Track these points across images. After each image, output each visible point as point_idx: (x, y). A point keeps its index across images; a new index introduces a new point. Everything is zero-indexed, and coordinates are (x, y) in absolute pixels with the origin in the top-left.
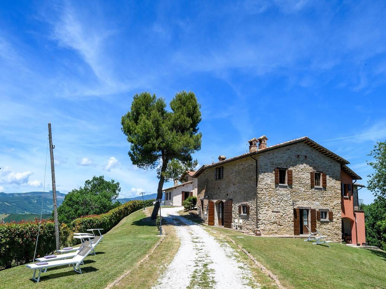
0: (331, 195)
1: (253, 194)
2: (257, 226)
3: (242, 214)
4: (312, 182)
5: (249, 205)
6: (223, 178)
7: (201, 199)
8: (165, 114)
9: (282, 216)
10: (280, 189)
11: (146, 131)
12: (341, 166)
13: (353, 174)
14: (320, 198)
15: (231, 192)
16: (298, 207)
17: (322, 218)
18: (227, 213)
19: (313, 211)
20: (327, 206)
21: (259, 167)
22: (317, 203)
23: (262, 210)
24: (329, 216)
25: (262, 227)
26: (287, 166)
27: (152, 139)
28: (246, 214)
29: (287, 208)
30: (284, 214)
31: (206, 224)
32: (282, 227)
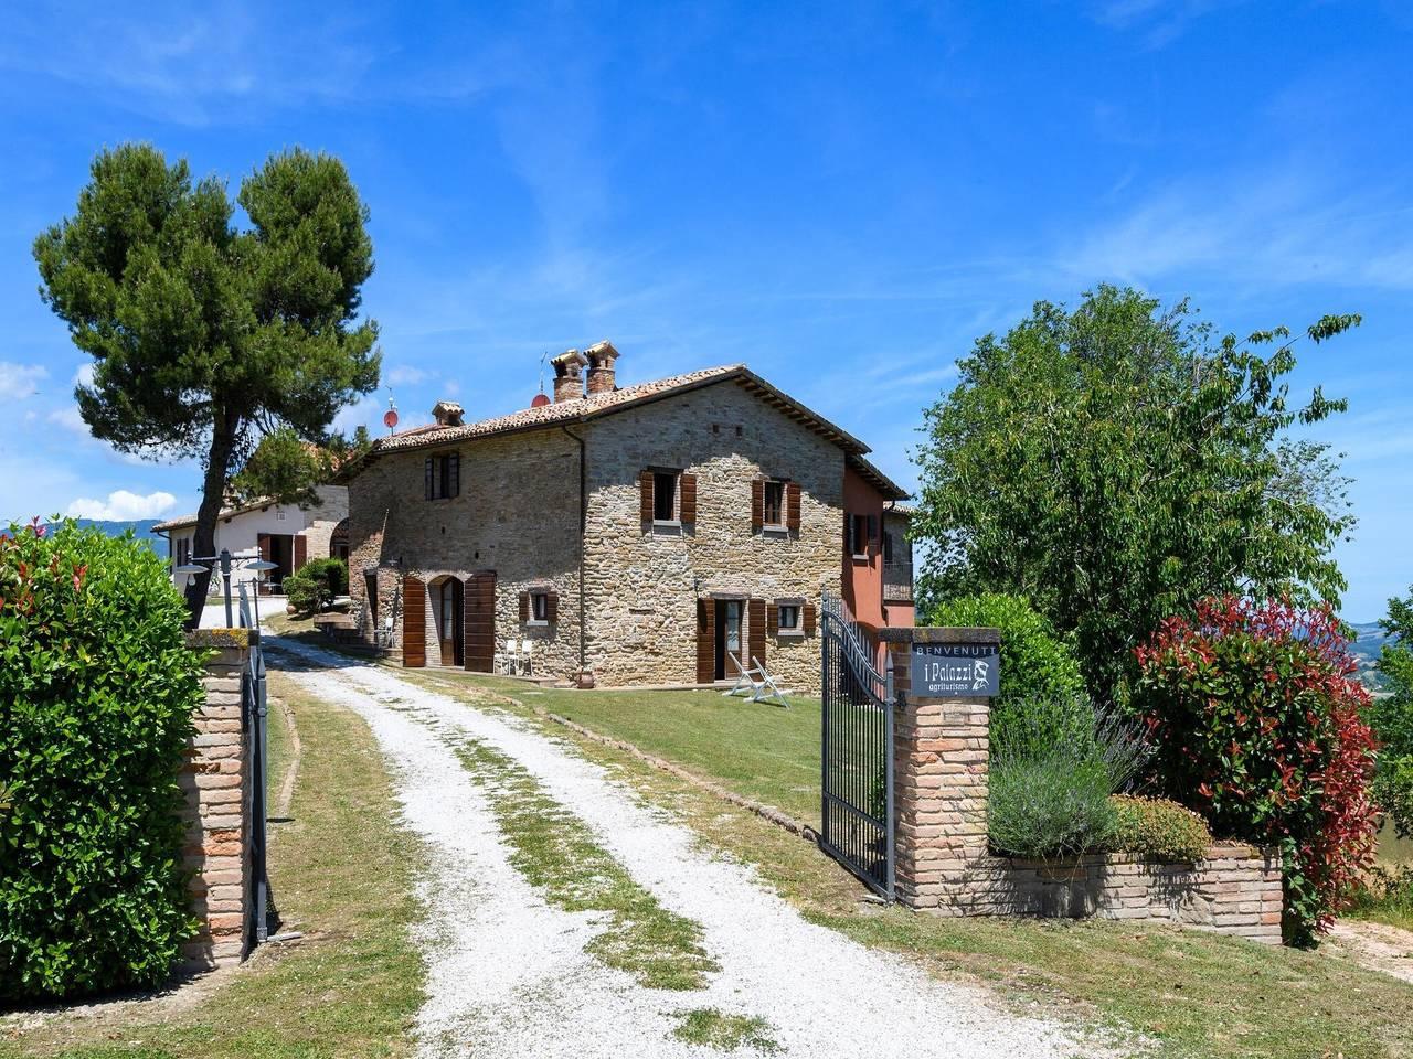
0: (811, 554)
1: (569, 551)
2: (582, 659)
3: (532, 621)
4: (756, 511)
5: (556, 593)
6: (458, 493)
7: (365, 572)
8: (231, 245)
9: (661, 623)
10: (658, 537)
11: (163, 316)
12: (846, 458)
13: (884, 484)
14: (779, 565)
15: (492, 547)
16: (711, 594)
17: (784, 626)
18: (475, 619)
19: (757, 605)
20: (798, 587)
21: (589, 464)
22: (771, 579)
23: (600, 606)
24: (805, 619)
25: (597, 661)
26: (679, 461)
27: (195, 348)
28: (545, 623)
29: (677, 599)
30: (669, 616)
31: (394, 663)
32: (661, 658)
